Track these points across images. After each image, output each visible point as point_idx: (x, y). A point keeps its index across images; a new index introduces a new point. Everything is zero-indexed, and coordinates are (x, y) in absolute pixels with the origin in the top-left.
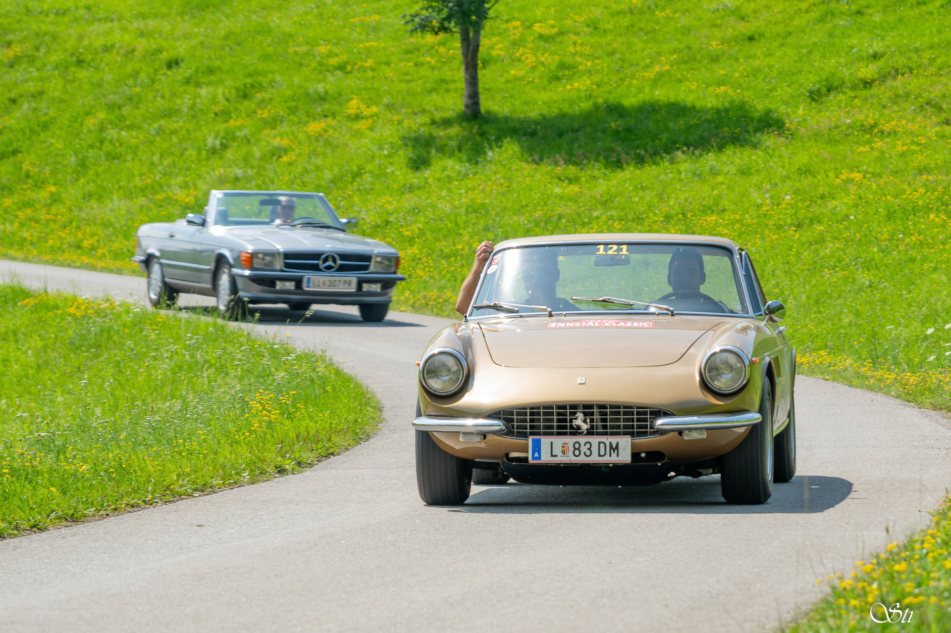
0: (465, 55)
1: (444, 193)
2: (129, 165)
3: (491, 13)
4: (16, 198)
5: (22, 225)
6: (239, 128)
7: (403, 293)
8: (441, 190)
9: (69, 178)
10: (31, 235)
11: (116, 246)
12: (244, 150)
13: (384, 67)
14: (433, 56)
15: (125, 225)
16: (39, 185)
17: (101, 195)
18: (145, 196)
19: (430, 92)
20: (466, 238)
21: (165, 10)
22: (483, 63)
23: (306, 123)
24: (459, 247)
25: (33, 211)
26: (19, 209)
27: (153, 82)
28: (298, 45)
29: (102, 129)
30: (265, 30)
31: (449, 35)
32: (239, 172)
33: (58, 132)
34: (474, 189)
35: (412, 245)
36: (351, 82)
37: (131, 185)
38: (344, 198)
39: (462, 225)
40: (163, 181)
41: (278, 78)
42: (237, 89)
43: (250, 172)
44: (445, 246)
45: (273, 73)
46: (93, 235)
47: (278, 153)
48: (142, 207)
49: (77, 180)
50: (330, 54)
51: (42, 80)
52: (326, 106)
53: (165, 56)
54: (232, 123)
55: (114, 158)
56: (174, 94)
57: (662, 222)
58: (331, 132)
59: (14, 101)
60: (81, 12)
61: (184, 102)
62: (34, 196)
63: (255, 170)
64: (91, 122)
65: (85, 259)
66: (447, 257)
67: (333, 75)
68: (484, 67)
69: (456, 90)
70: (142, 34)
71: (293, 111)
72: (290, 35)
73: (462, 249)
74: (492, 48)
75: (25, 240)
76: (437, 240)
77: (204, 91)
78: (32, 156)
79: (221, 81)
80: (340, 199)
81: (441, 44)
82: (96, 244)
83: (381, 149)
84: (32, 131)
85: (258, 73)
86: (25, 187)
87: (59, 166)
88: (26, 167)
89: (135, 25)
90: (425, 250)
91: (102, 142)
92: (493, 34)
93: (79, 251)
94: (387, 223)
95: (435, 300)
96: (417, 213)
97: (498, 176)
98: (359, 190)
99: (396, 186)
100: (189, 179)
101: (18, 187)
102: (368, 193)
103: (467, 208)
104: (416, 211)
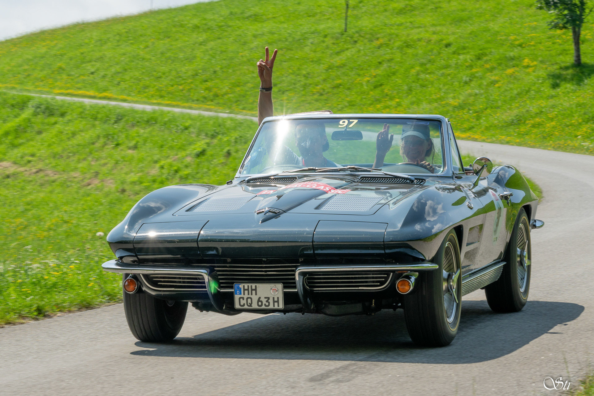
0: (574, 38)
1: (566, 98)
2: (430, 89)
3: (585, 20)
6: (477, 72)
9: (405, 95)
12: (479, 82)
13: (539, 45)
14: (560, 39)
16: (392, 99)
18: (436, 102)
19: (559, 55)
20: (576, 118)
21: (444, 22)
22: (582, 42)
23: (505, 70)
24: (573, 122)
27: (439, 53)
28: (502, 36)
29: (418, 74)
30: (487, 30)
31: (566, 30)
32: (477, 91)
33: (400, 76)
34: (578, 96)
35: (552, 121)
36: (525, 51)
37: (431, 98)
38: (523, 102)
39: (574, 112)
40: (445, 96)
41: (493, 50)
42: (476, 56)
43: (482, 91)
44: (567, 121)
45: (490, 48)
47: (494, 83)
48: (436, 107)
49: (408, 96)
50: (516, 40)
51: (392, 53)
52: (514, 62)
53: (444, 42)
54: (474, 70)
55: (423, 87)
56: (448, 58)
58: (516, 73)
59: (380, 63)
60: (408, 24)
61: (453, 62)
62: (389, 103)
64: (413, 71)
66: (568, 126)
67: (517, 49)
68: (583, 44)
69: (570, 54)
70: (434, 33)
71: (500, 64)
72: (498, 32)
73: (574, 123)
74: (586, 35)
76: (563, 119)
77: (461, 57)
78: (388, 87)
79: (468, 52)
80: (521, 102)
81: (564, 34)
83: (538, 80)
84: (389, 76)
85: (485, 49)
86: (386, 100)
87: (400, 91)
88: (386, 91)
89: (431, 29)
90: (558, 123)
91: (418, 79)
92: (587, 29)
94: (542, 112)
95: (563, 145)
96: (555, 108)
97: (590, 91)
98: (529, 98)
99: (545, 96)
100: (455, 95)
101: (383, 100)
102: (533, 99)
103: (576, 105)
104: (554, 106)
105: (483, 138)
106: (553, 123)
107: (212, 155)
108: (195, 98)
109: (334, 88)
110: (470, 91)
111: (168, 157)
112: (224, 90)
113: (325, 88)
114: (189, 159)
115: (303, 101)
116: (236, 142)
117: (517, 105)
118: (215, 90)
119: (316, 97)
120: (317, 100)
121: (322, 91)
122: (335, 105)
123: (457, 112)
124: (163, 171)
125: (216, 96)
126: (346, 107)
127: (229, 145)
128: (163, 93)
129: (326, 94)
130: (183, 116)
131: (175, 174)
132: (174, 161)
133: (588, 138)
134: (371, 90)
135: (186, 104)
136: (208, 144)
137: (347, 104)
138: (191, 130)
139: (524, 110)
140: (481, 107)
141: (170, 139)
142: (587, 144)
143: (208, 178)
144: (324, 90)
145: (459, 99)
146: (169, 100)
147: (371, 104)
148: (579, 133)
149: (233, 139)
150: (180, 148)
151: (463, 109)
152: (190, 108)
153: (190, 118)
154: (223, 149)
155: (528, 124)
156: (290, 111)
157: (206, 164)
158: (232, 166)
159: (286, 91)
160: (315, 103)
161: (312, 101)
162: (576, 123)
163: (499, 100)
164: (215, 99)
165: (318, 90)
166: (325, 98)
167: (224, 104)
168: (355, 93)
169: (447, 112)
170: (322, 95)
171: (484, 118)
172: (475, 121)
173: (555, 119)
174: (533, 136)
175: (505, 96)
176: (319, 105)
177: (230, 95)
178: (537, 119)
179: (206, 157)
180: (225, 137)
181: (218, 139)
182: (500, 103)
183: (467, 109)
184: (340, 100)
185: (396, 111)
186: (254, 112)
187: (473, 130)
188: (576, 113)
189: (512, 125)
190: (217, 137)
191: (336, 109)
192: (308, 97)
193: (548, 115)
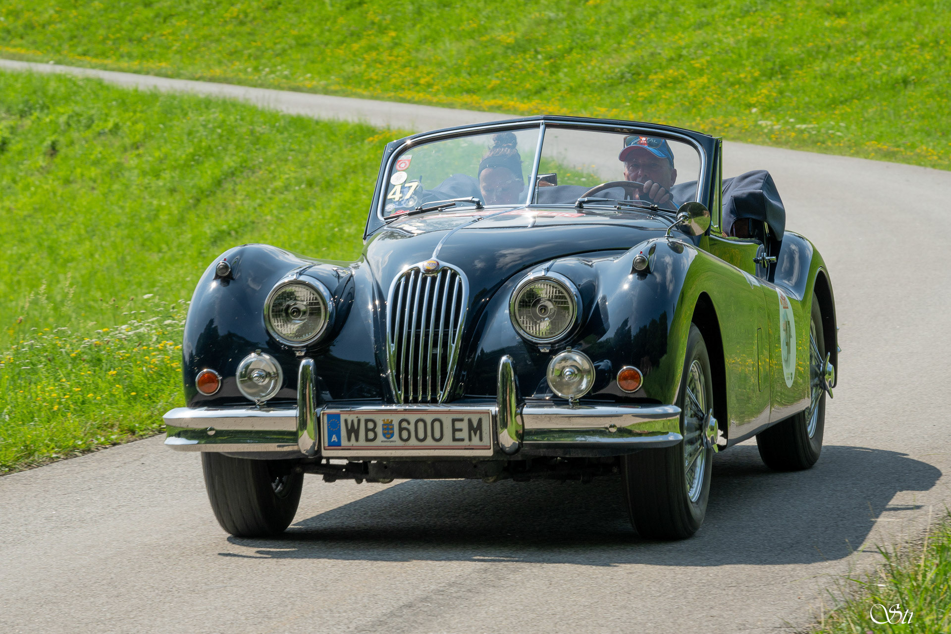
1: (729, 29)
2: (457, 11)
4: (363, 42)
5: (369, 66)
7: (694, 120)
8: (726, 26)
9: (409, 23)
10: (377, 75)
11: (449, 82)
15: (456, 64)
16: (382, 30)
17: (433, 38)
18: (471, 38)
20: (747, 69)
24: (742, 75)
25: (378, 54)
26: (366, 52)
32: (552, 15)
34: (754, 24)
35: (701, 75)
37: (461, 28)
39: (745, 57)
40: (487, 25)
43: (562, 15)
44: (729, 75)
46: (428, 74)
48: (470, 47)
49: (414, 25)
55: (445, 6)
57: (918, 49)
62: (377, 40)
63: (565, 13)
65: (421, 95)
66: (732, 84)
73: (746, 78)
75: (371, 79)
76: (723, 71)
78: (375, 7)
80: (639, 36)
82: (432, 81)
86: (370, 32)
87: (399, 14)
88: (371, 16)
90: (713, 80)
93: (418, 88)
94: (680, 56)
95: (721, 125)
96: (707, 47)
97: (775, 12)
98: (655, 28)
99: (687, 24)
100: (509, 22)
101: (365, 33)
102: (663, 31)
103: (749, 42)
104: (705, 45)
106: (704, 80)
107: (20, 153)
109: (268, 9)
110: (537, 14)
112: (46, 16)
113: (249, 11)
115: (205, 37)
116: (68, 124)
117: (632, 43)
118: (27, 15)
119: (229, 28)
120: (232, 35)
121: (241, 16)
122: (269, 45)
123: (512, 57)
125: (30, 26)
126: (291, 48)
127: (55, 132)
129: (251, 22)
133: (770, 108)
134: (341, 13)
136: (13, 130)
137: (293, 42)
139: (646, 54)
140: (560, 47)
142: (767, 123)
143: (13, 198)
144: (246, 15)
145: (515, 30)
147: (342, 42)
148: (753, 100)
149: (63, 119)
151: (524, 52)
154: (44, 139)
155: (653, 81)
156: (178, 56)
157: (8, 169)
158: (61, 174)
159: (171, 16)
160: (229, 40)
161: (223, 37)
162: (749, 80)
163: (596, 33)
164: (28, 34)
165: (235, 14)
166: (248, 30)
167: (47, 44)
168: (310, 19)
169: (493, 58)
170: (242, 23)
171: (566, 70)
172: (547, 74)
173: (706, 71)
174: (663, 106)
175: (608, 24)
176: (238, 44)
177: (59, 26)
178: (671, 71)
179: (9, 155)
180: (47, 115)
181: (33, 118)
182: (598, 39)
183: (532, 53)
184: (278, 33)
185: (390, 56)
186: (106, 62)
187: (545, 93)
188: (748, 58)
189: (621, 83)
190: (31, 114)
191: (271, 52)
192: (214, 29)
193: (692, 62)
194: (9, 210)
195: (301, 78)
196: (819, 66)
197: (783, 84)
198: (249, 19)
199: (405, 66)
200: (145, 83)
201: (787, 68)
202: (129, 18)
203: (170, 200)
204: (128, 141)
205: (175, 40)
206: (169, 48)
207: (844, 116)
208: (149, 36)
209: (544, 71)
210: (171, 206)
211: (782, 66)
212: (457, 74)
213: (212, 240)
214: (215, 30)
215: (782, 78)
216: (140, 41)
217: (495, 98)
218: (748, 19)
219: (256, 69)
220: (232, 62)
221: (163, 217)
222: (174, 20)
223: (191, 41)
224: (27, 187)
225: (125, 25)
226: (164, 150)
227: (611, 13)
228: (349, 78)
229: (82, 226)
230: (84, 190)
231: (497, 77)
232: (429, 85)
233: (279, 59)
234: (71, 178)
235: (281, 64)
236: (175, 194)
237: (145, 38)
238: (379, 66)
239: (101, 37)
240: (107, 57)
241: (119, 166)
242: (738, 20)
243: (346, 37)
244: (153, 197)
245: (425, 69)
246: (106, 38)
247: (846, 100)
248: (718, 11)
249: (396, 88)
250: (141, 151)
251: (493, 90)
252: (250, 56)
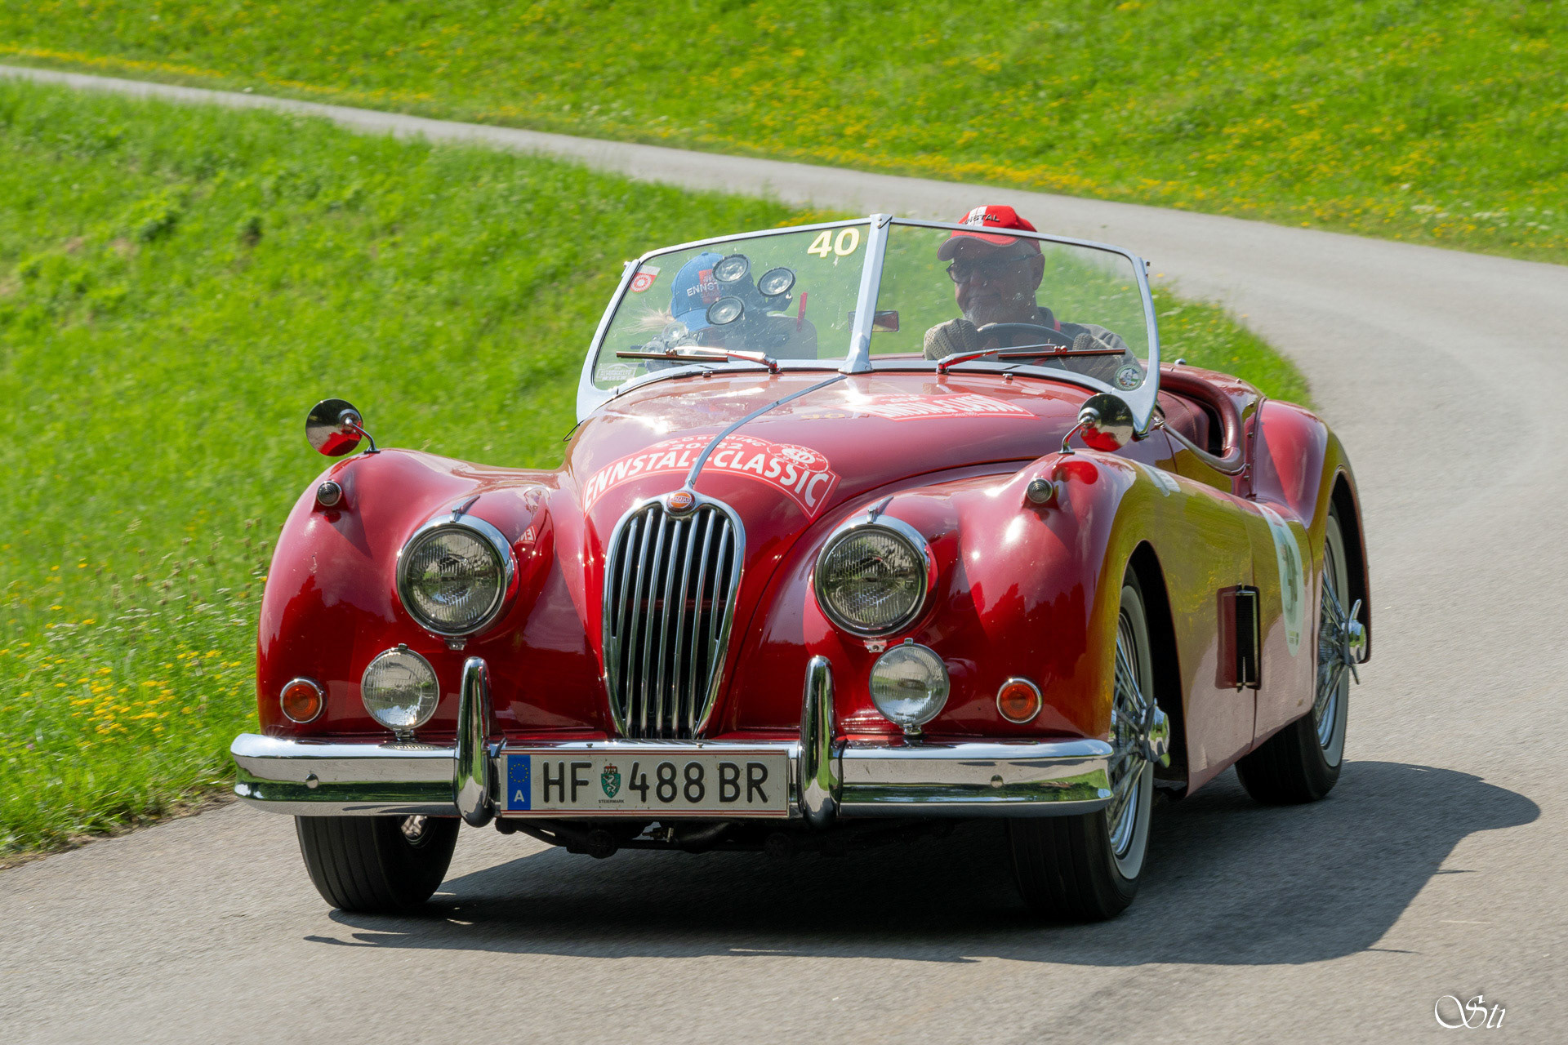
1: (1354, 53)
2: (905, 17)
4: (750, 66)
5: (759, 104)
8: (1348, 47)
9: (825, 36)
10: (773, 119)
11: (893, 132)
15: (904, 104)
16: (782, 46)
17: (865, 61)
18: (928, 61)
20: (1385, 119)
24: (1377, 130)
25: (775, 85)
26: (755, 81)
32: (1061, 26)
34: (1395, 46)
35: (1309, 129)
37: (910, 46)
38: (1212, 62)
39: (1380, 100)
40: (954, 41)
43: (1077, 26)
44: (1354, 129)
46: (859, 118)
48: (927, 77)
49: (833, 39)
55: (884, 8)
62: (771, 62)
63: (1083, 24)
65: (851, 154)
66: (1360, 144)
73: (1382, 134)
75: (763, 127)
76: (1345, 122)
78: (771, 8)
80: (1205, 63)
82: (864, 131)
86: (762, 50)
87: (807, 20)
88: (762, 24)
90: (1329, 136)
93: (842, 142)
94: (1274, 97)
95: (1349, 210)
96: (1318, 82)
97: (1428, 28)
98: (1232, 50)
99: (1284, 43)
100: (990, 36)
101: (752, 51)
102: (1244, 55)
103: (1387, 75)
104: (1315, 79)
105: (1087, 182)
106: (1314, 136)
107: (198, 237)
108: (130, 39)
109: (592, 8)
110: (1036, 24)
111: (50, 241)
112: (227, 14)
113: (561, 11)
114: (120, 249)
115: (489, 53)
116: (277, 191)
117: (1194, 73)
118: (195, 12)
120: (534, 50)
121: (550, 20)
122: (594, 67)
123: (997, 94)
124: (38, 285)
125: (201, 30)
126: (631, 72)
127: (255, 203)
128: (26, 21)
129: (566, 28)
130: (98, 103)
131: (77, 299)
132: (72, 251)
134: (714, 18)
135: (103, 61)
136: (185, 200)
137: (634, 63)
138: (128, 148)
139: (1217, 93)
140: (1075, 78)
141: (56, 179)
142: (1425, 209)
143: (187, 311)
144: (558, 17)
145: (1001, 49)
146: (42, 45)
147: (716, 65)
148: (1397, 170)
149: (268, 183)
150: (89, 211)
151: (1017, 85)
152: (118, 72)
153: (125, 110)
154: (237, 216)
155: (1229, 136)
156: (445, 83)
157: (178, 264)
158: (268, 273)
159: (434, 17)
160: (530, 58)
161: (520, 53)
162: (1388, 137)
163: (1135, 56)
164: (197, 44)
165: (539, 17)
166: (561, 42)
167: (228, 60)
168: (662, 26)
169: (965, 95)
170: (550, 31)
171: (1086, 116)
172: (1055, 123)
173: (1318, 122)
174: (1247, 177)
175: (1154, 43)
176: (543, 64)
177: (247, 31)
178: (1259, 122)
179: (178, 240)
180: (243, 176)
181: (217, 181)
182: (1137, 67)
183: (1029, 85)
184: (610, 49)
185: (796, 88)
186: (329, 90)
187: (1052, 154)
188: (1386, 101)
189: (1176, 140)
190: (215, 175)
191: (598, 80)
192: (504, 40)
193: (1295, 107)
194: (182, 331)
195: (651, 123)
196: (1505, 117)
197: (1445, 145)
198: (562, 24)
199: (818, 106)
200: (403, 127)
201: (1451, 118)
202: (363, 20)
203: (450, 317)
204: (377, 221)
205: (442, 57)
206: (430, 69)
207: (1546, 200)
208: (399, 49)
209: (1051, 119)
210: (454, 329)
211: (1442, 116)
212: (907, 120)
213: (522, 385)
214: (507, 42)
215: (1444, 135)
216: (382, 56)
217: (970, 161)
218: (1385, 37)
219: (577, 107)
220: (534, 93)
221: (440, 345)
222: (438, 25)
223: (467, 59)
224: (211, 293)
225: (358, 31)
226: (437, 236)
227: (1157, 24)
228: (730, 123)
229: (304, 360)
230: (305, 300)
231: (972, 126)
232: (860, 138)
233: (611, 91)
234: (284, 281)
235: (615, 99)
236: (458, 309)
237: (390, 53)
238: (776, 104)
239: (317, 51)
240: (331, 83)
241: (363, 261)
242: (1368, 38)
243: (722, 57)
244: (419, 312)
245: (855, 111)
246: (326, 52)
247: (1549, 174)
248: (1336, 23)
249: (804, 141)
250: (398, 238)
251: (968, 147)
252: (564, 85)
